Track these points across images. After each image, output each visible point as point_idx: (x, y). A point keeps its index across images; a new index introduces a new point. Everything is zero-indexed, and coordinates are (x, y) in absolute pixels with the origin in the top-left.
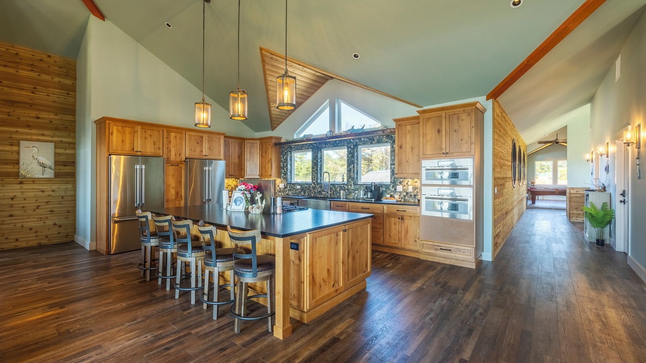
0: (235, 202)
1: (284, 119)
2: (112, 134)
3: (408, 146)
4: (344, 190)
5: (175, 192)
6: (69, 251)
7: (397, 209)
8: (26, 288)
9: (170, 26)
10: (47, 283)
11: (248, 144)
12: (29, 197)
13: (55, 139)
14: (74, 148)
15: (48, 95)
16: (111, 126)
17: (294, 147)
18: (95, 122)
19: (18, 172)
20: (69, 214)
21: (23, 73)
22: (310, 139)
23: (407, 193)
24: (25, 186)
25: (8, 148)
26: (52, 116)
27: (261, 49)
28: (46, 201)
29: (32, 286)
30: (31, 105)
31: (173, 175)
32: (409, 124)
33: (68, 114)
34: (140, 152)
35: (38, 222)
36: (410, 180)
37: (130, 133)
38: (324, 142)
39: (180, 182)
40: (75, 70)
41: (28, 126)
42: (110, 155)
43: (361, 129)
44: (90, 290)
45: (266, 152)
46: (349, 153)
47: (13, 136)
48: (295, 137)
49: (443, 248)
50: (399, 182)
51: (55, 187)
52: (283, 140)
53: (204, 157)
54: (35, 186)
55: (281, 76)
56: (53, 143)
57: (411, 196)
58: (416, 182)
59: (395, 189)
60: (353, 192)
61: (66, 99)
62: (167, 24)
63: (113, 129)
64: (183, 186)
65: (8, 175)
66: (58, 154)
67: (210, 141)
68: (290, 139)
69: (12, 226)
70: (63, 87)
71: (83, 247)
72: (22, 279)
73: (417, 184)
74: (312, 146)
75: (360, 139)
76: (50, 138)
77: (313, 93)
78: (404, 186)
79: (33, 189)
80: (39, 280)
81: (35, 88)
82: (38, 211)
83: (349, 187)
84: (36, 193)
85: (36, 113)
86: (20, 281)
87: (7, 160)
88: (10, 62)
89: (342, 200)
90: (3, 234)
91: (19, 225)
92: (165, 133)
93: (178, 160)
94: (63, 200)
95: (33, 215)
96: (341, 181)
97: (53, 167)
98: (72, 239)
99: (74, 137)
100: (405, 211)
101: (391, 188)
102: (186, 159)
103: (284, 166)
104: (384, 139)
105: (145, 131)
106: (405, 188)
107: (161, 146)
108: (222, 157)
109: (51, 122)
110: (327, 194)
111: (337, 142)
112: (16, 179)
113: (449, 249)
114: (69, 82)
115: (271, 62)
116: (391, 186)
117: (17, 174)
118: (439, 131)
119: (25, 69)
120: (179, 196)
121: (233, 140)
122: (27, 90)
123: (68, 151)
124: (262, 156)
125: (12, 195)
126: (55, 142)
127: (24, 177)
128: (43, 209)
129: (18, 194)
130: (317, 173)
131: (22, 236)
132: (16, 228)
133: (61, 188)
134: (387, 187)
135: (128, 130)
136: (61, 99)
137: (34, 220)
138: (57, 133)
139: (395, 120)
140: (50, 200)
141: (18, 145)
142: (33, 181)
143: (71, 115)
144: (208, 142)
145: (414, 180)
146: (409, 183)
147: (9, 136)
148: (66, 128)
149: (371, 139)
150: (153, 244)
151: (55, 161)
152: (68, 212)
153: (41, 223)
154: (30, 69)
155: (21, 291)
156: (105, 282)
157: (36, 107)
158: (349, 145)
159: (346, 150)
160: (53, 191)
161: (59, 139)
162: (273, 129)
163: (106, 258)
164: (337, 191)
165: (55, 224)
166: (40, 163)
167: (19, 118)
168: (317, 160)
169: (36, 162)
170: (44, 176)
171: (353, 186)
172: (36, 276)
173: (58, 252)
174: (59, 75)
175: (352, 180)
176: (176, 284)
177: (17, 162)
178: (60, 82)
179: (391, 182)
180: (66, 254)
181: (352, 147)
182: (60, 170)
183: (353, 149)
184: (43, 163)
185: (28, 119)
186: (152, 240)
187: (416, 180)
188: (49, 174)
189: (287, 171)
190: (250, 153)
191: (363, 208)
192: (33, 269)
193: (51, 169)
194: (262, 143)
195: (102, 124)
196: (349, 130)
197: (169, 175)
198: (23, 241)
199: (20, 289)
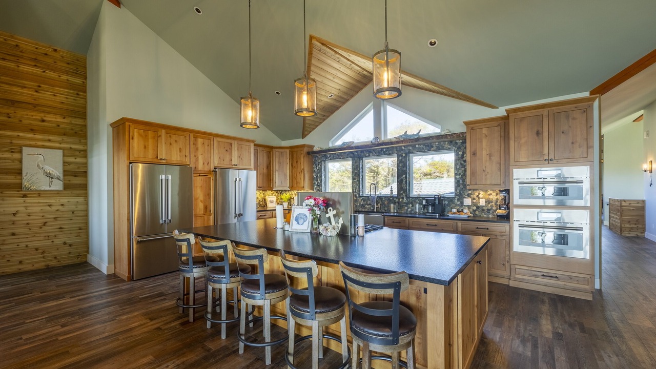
0: (297, 219)
1: (317, 126)
2: (133, 138)
3: (484, 153)
4: (394, 203)
5: (204, 206)
6: (82, 276)
7: (477, 227)
8: (31, 335)
9: (200, 12)
10: (59, 327)
11: (277, 153)
12: (33, 213)
13: (63, 146)
14: (86, 157)
15: (55, 95)
16: (131, 129)
17: (330, 156)
18: (111, 125)
19: (21, 184)
20: (80, 231)
21: (24, 68)
22: (352, 147)
23: (478, 207)
24: (28, 200)
25: (9, 155)
26: (59, 119)
27: (311, 38)
28: (54, 216)
29: (40, 332)
30: (35, 106)
31: (201, 186)
32: (485, 126)
33: (78, 118)
34: (164, 160)
35: (46, 241)
36: (482, 192)
37: (153, 138)
38: (368, 150)
39: (209, 195)
40: (85, 68)
41: (32, 130)
42: (131, 163)
43: (416, 135)
44: (118, 340)
45: (297, 162)
46: (399, 162)
47: (14, 141)
48: (330, 145)
49: (545, 274)
50: (466, 194)
51: (64, 200)
52: (315, 149)
53: (234, 166)
54: (41, 200)
56: (61, 151)
57: (483, 210)
58: (490, 194)
59: (462, 203)
60: (406, 206)
61: (76, 100)
62: (197, 10)
63: (133, 133)
64: (212, 199)
65: (8, 186)
66: (67, 163)
67: (240, 148)
68: (325, 147)
69: (15, 246)
70: (71, 86)
71: (99, 271)
72: (27, 319)
73: (491, 197)
74: (352, 155)
75: (414, 146)
76: (57, 145)
77: (352, 96)
78: (474, 199)
79: (39, 203)
80: (49, 320)
81: (39, 86)
82: (45, 228)
83: (401, 200)
84: (42, 208)
85: (40, 115)
86: (24, 323)
87: (7, 169)
88: (9, 55)
89: (392, 214)
90: (4, 256)
91: (23, 245)
92: (192, 138)
93: (206, 170)
94: (73, 215)
95: (39, 233)
96: (390, 193)
97: (62, 177)
98: (84, 260)
99: (86, 144)
100: (488, 229)
101: (456, 201)
102: (215, 168)
103: (317, 176)
104: (446, 146)
105: (170, 136)
106: (474, 201)
107: (188, 154)
108: (252, 167)
109: (59, 126)
110: (372, 208)
111: (384, 150)
112: (18, 191)
113: (555, 275)
114: (78, 81)
115: (319, 55)
116: (456, 199)
117: (19, 186)
118: (538, 133)
119: (28, 64)
120: (208, 211)
121: (261, 149)
122: (30, 88)
123: (79, 160)
124: (292, 166)
125: (14, 210)
126: (64, 150)
127: (28, 189)
128: (51, 226)
129: (22, 209)
130: (358, 185)
131: (27, 257)
132: (19, 249)
133: (71, 202)
134: (451, 200)
135: (150, 134)
136: (70, 100)
137: (42, 238)
138: (65, 139)
139: (466, 123)
140: (59, 216)
141: (21, 152)
142: (39, 194)
143: (82, 118)
144: (238, 149)
145: (486, 192)
146: (481, 196)
147: (9, 141)
148: (76, 133)
149: (428, 146)
150: (196, 275)
151: (64, 171)
152: (80, 229)
153: (49, 242)
154: (34, 64)
155: (26, 340)
156: (136, 324)
157: (40, 108)
158: (400, 153)
159: (396, 158)
160: (62, 205)
161: (68, 146)
162: (304, 136)
163: (129, 286)
164: (385, 205)
165: (65, 243)
166: (46, 173)
167: (21, 121)
168: (359, 170)
169: (41, 172)
170: (52, 188)
171: (405, 199)
172: (45, 315)
173: (70, 278)
174: (67, 73)
175: (404, 192)
176: (241, 335)
177: (19, 172)
178: (68, 80)
179: (456, 194)
180: (80, 279)
181: (404, 155)
182: (69, 181)
183: (405, 157)
184: (50, 173)
185: (31, 122)
186: (195, 270)
187: (490, 192)
188: (58, 186)
189: (321, 182)
190: (280, 163)
191: (428, 225)
192: (41, 303)
193: (59, 179)
194: (292, 152)
195: (121, 127)
196: (401, 136)
197: (197, 187)
198: (28, 263)
199: (24, 337)
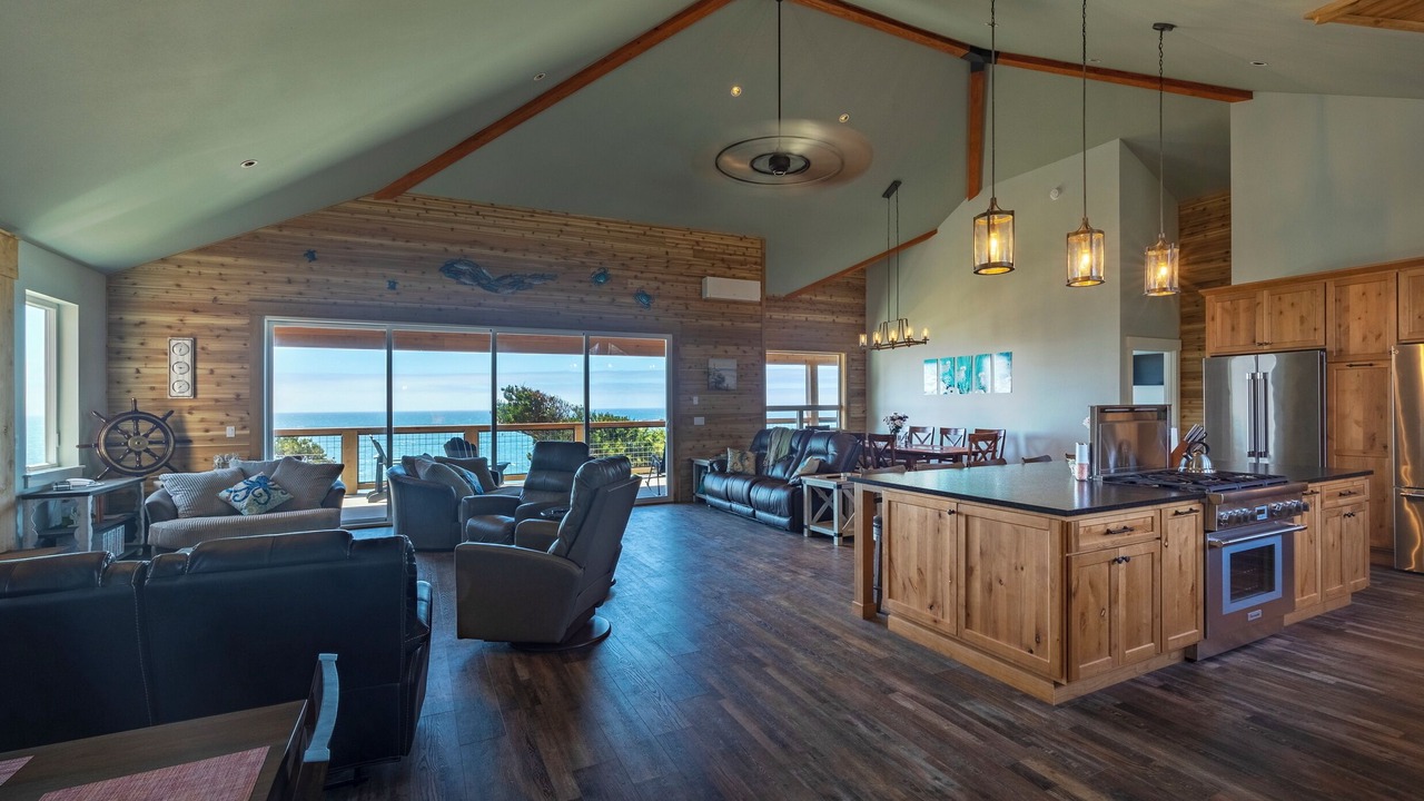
2: (1213, 319)
5: (1367, 434)
16: (1211, 304)
31: (1358, 390)
34: (1267, 344)
37: (1248, 309)
39: (1381, 409)
55: (984, 215)
64: (1389, 418)
92: (1331, 289)
93: (1373, 351)
105: (1280, 299)
107: (1320, 325)
120: (1378, 445)
135: (1242, 303)
197: (1345, 392)
